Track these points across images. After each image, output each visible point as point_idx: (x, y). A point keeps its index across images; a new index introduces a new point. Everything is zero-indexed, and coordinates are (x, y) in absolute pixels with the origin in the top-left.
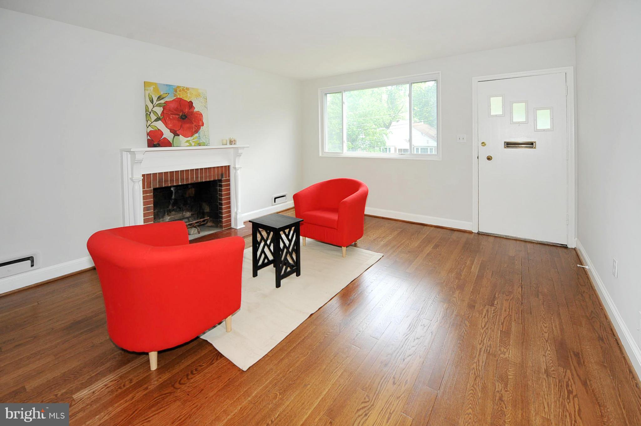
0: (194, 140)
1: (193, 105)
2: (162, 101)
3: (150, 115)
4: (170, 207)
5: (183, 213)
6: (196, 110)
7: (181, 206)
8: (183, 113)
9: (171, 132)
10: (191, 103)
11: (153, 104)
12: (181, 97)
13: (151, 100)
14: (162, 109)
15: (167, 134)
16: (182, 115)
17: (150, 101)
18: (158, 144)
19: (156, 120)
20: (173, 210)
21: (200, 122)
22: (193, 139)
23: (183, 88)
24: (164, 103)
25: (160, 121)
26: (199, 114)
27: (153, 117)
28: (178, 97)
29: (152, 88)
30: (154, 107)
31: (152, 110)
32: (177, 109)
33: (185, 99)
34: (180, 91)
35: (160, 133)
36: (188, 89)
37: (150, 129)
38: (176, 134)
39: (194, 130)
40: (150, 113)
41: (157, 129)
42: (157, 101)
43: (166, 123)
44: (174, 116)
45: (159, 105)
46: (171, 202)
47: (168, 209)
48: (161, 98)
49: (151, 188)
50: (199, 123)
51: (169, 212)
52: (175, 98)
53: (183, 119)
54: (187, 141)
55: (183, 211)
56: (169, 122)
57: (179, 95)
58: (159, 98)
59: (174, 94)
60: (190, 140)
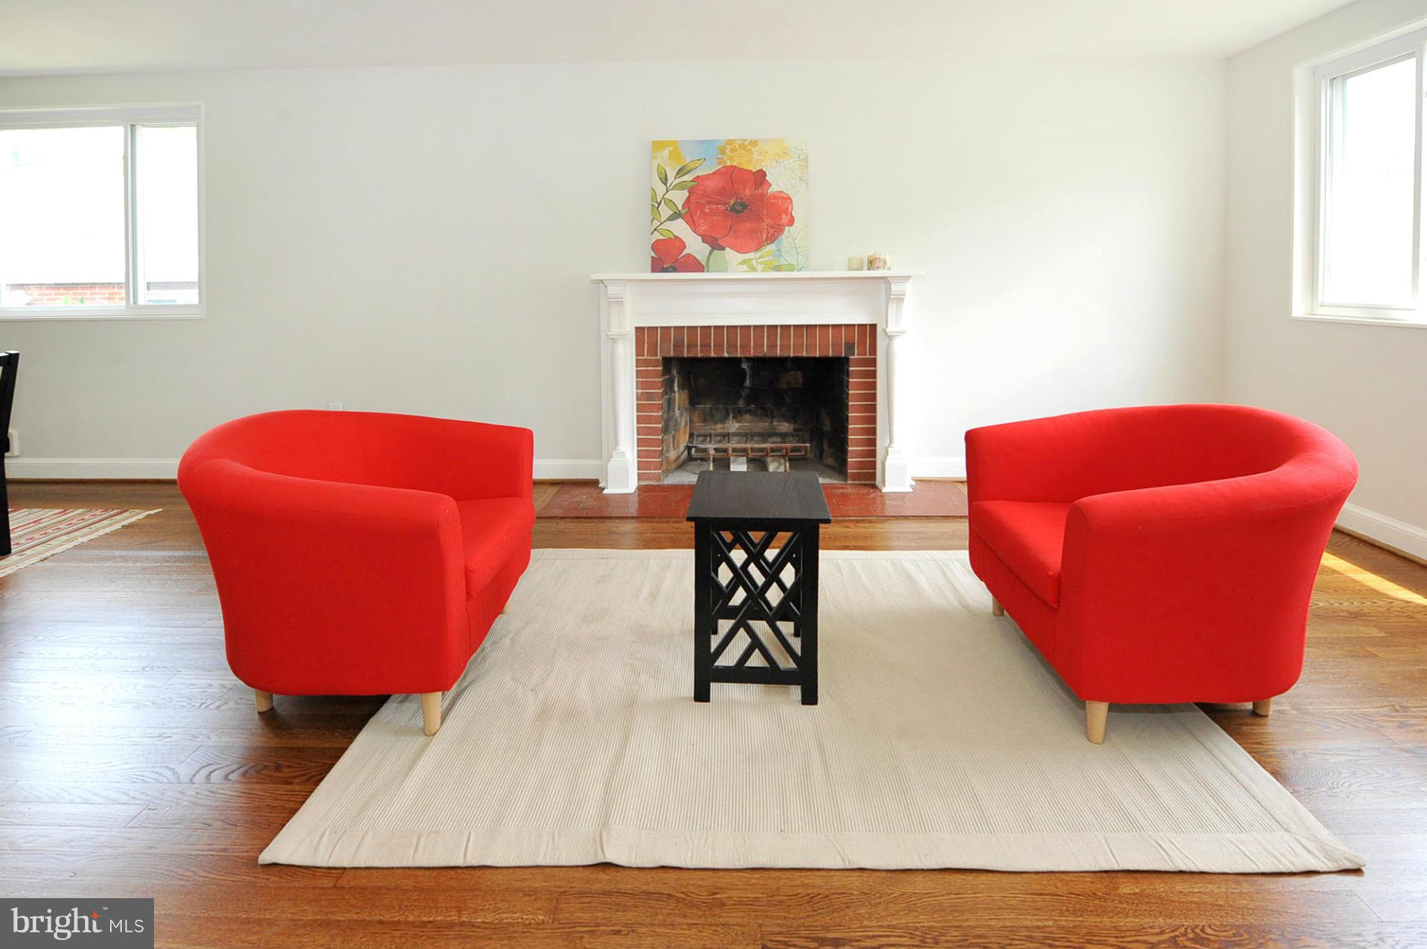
0: (763, 260)
1: (767, 178)
2: (688, 178)
3: (658, 208)
4: (741, 404)
5: (772, 422)
6: (774, 188)
7: (768, 406)
8: (737, 199)
9: (703, 242)
10: (761, 175)
11: (666, 184)
12: (735, 164)
13: (662, 177)
14: (688, 194)
15: (695, 246)
16: (734, 204)
17: (661, 180)
18: (672, 267)
19: (671, 218)
20: (749, 412)
21: (784, 216)
22: (760, 258)
23: (740, 142)
24: (692, 181)
25: (680, 219)
26: (783, 198)
27: (665, 211)
28: (729, 163)
29: (666, 153)
30: (667, 192)
31: (663, 198)
32: (721, 192)
33: (746, 167)
34: (733, 150)
35: (678, 244)
36: (754, 143)
37: (657, 236)
38: (715, 245)
39: (765, 235)
40: (659, 205)
41: (673, 237)
42: (675, 178)
43: (694, 222)
44: (714, 207)
45: (680, 187)
46: (744, 394)
47: (736, 406)
48: (684, 172)
49: (657, 355)
50: (781, 219)
51: (738, 414)
52: (721, 166)
53: (737, 212)
54: (744, 262)
55: (773, 417)
56: (702, 220)
57: (730, 159)
58: (681, 172)
59: (717, 158)
60: (751, 260)
